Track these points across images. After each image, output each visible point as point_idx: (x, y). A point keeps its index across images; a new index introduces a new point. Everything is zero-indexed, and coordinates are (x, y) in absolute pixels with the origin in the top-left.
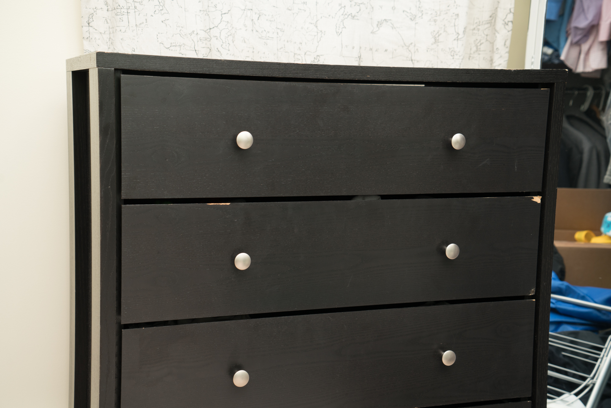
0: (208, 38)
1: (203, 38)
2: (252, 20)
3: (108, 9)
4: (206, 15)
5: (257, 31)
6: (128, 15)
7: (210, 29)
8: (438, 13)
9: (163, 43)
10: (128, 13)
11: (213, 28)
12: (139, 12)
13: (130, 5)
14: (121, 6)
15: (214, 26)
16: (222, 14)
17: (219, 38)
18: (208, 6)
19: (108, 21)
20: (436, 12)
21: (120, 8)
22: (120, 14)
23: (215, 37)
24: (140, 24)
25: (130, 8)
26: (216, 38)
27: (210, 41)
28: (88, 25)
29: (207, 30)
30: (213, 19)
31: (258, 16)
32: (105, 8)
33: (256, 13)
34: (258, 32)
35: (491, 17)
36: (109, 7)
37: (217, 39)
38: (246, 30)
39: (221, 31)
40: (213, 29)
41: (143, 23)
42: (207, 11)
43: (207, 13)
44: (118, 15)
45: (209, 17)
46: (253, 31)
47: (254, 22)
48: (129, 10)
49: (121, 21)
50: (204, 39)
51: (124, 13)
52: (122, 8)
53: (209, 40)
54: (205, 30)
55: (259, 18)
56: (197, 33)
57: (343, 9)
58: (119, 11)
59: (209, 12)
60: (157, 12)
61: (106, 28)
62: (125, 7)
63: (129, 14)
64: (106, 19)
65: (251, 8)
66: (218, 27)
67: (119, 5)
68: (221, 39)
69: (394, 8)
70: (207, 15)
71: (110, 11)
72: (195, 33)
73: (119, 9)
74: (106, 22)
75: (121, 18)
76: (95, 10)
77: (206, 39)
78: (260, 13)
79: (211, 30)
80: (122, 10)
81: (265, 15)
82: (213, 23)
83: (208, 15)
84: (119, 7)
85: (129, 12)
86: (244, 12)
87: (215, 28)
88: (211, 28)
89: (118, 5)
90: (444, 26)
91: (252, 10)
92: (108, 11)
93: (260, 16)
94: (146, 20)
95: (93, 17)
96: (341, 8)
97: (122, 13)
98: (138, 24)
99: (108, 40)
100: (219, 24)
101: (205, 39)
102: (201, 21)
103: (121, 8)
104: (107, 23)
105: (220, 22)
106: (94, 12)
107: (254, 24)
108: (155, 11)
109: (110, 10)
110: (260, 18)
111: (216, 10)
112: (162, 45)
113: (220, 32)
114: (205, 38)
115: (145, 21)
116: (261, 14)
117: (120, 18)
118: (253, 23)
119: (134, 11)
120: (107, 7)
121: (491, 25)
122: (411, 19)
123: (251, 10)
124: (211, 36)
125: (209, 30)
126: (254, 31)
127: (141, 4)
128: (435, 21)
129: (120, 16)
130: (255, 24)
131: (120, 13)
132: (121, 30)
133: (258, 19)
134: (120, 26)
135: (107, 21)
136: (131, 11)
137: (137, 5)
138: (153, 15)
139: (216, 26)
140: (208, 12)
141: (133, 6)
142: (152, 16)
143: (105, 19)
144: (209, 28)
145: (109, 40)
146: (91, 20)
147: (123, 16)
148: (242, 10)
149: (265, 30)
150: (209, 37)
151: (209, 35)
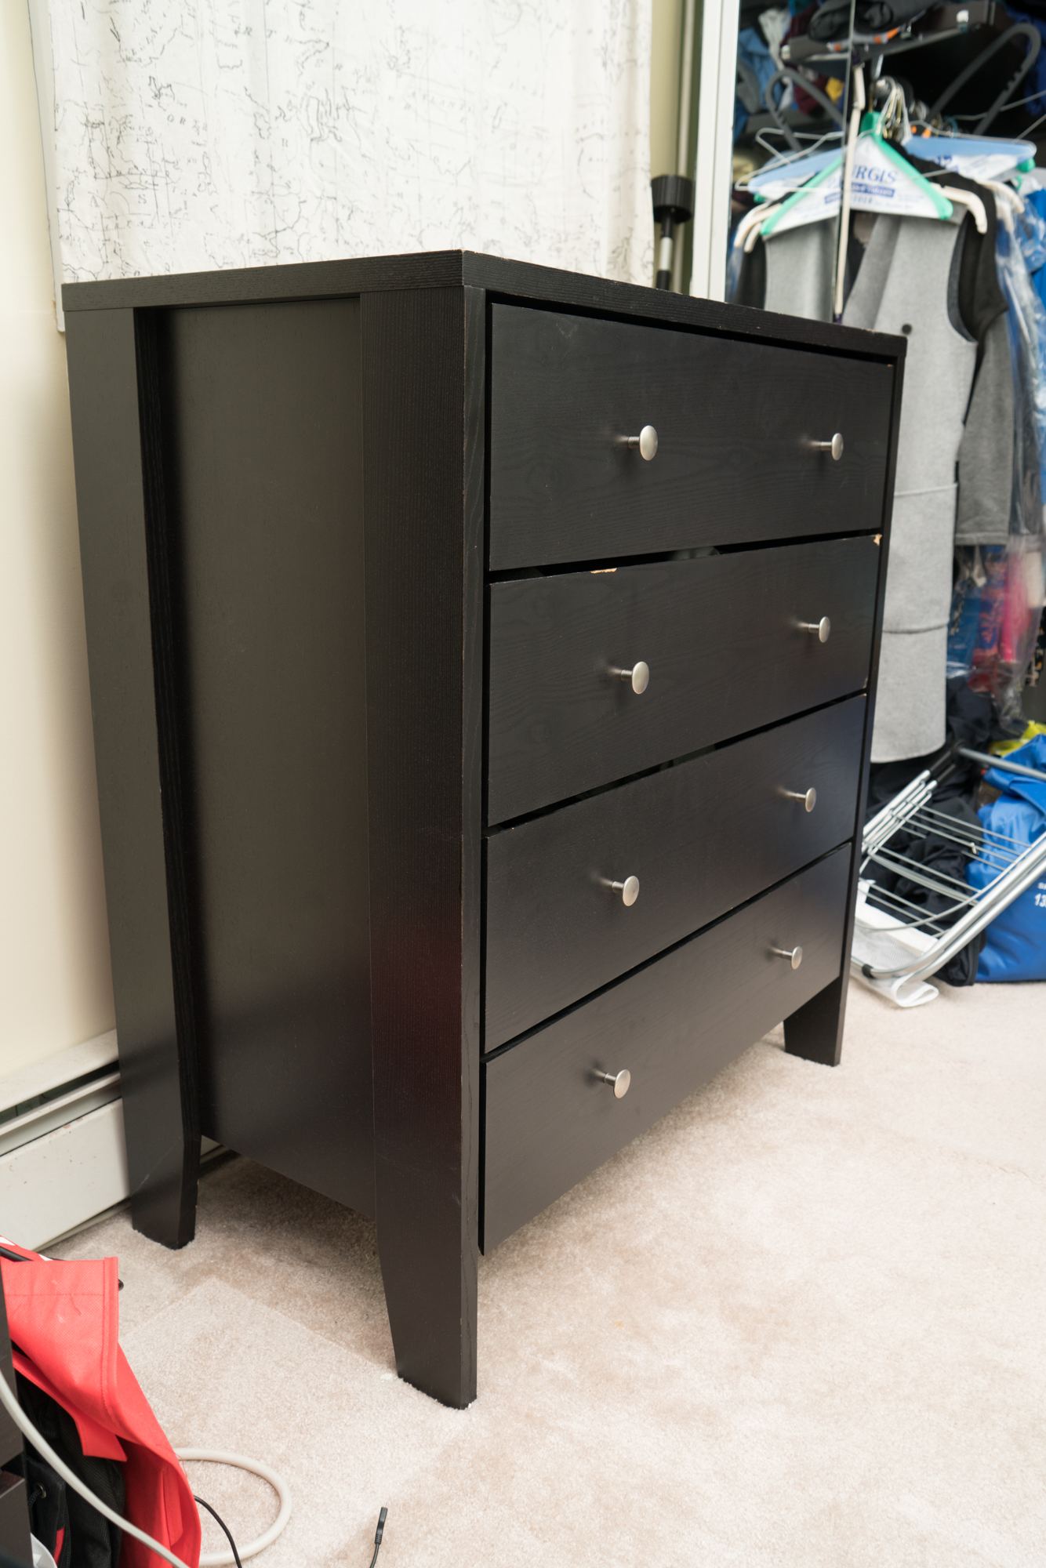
0: (272, 251)
1: (259, 250)
2: (337, 220)
3: (95, 174)
4: (266, 202)
5: (346, 243)
6: (154, 190)
7: (277, 232)
8: (563, 237)
9: (215, 256)
10: (154, 185)
11: (284, 230)
12: (173, 185)
13: (157, 167)
14: (140, 169)
15: (285, 226)
16: (300, 202)
17: (296, 252)
18: (272, 184)
19: (99, 201)
20: (559, 235)
21: (139, 173)
22: (138, 186)
23: (287, 249)
24: (177, 211)
25: (158, 174)
26: (290, 251)
27: (276, 257)
28: (66, 207)
29: (269, 234)
30: (284, 211)
31: (348, 212)
32: (91, 172)
33: (343, 206)
34: (348, 243)
35: (614, 252)
36: (98, 170)
37: (292, 253)
38: (324, 239)
39: (300, 236)
40: (284, 232)
41: (180, 210)
42: (270, 193)
43: (269, 199)
44: (132, 188)
45: (274, 207)
46: (337, 241)
47: (341, 224)
48: (156, 178)
49: (142, 201)
50: (261, 253)
51: (148, 186)
52: (143, 172)
53: (275, 255)
54: (263, 234)
55: (350, 216)
56: (249, 240)
57: (460, 212)
58: (134, 178)
59: (273, 195)
60: (202, 188)
61: (96, 217)
62: (149, 172)
63: (156, 187)
64: (93, 197)
65: (334, 195)
66: (294, 229)
67: (135, 166)
68: (299, 252)
69: (503, 221)
70: (269, 201)
71: (102, 178)
72: (245, 238)
73: (136, 174)
74: (93, 204)
75: (142, 196)
76: (76, 174)
77: (266, 254)
78: (353, 206)
79: (278, 234)
80: (144, 178)
81: (362, 212)
82: (283, 220)
83: (272, 202)
84: (135, 171)
85: (155, 183)
86: (320, 203)
87: (288, 230)
88: (278, 229)
89: (133, 166)
90: (576, 259)
91: (335, 199)
92: (95, 178)
93: (352, 212)
94: (185, 203)
95: (74, 191)
96: (457, 211)
97: (143, 183)
98: (173, 212)
99: (101, 245)
100: (296, 222)
101: (263, 253)
102: (255, 215)
103: (141, 174)
104: (97, 206)
105: (296, 219)
106: (74, 178)
107: (340, 228)
108: (200, 186)
109: (102, 175)
110: (352, 216)
111: (290, 193)
112: (212, 259)
113: (298, 240)
114: (263, 251)
115: (183, 207)
116: (354, 209)
117: (140, 196)
118: (338, 227)
119: (164, 181)
120: (92, 169)
121: (615, 266)
122: (525, 243)
123: (333, 200)
124: (278, 247)
125: (274, 235)
126: (341, 242)
127: (177, 167)
128: (558, 250)
129: (140, 192)
130: (342, 227)
131: (140, 184)
132: (142, 223)
133: (349, 219)
134: (139, 214)
135: (96, 202)
136: (159, 181)
137: (170, 167)
138: (197, 193)
139: (291, 226)
140: (271, 197)
141: (163, 169)
142: (195, 195)
143: (91, 195)
144: (274, 230)
145: (104, 244)
146: (71, 196)
147: (145, 192)
148: (317, 198)
149: (362, 242)
150: (274, 249)
151: (274, 244)
